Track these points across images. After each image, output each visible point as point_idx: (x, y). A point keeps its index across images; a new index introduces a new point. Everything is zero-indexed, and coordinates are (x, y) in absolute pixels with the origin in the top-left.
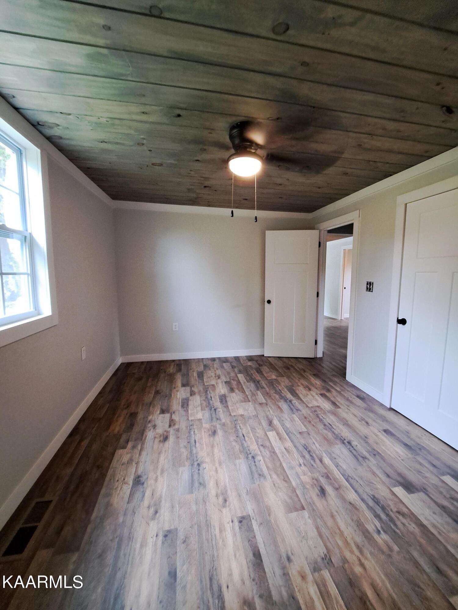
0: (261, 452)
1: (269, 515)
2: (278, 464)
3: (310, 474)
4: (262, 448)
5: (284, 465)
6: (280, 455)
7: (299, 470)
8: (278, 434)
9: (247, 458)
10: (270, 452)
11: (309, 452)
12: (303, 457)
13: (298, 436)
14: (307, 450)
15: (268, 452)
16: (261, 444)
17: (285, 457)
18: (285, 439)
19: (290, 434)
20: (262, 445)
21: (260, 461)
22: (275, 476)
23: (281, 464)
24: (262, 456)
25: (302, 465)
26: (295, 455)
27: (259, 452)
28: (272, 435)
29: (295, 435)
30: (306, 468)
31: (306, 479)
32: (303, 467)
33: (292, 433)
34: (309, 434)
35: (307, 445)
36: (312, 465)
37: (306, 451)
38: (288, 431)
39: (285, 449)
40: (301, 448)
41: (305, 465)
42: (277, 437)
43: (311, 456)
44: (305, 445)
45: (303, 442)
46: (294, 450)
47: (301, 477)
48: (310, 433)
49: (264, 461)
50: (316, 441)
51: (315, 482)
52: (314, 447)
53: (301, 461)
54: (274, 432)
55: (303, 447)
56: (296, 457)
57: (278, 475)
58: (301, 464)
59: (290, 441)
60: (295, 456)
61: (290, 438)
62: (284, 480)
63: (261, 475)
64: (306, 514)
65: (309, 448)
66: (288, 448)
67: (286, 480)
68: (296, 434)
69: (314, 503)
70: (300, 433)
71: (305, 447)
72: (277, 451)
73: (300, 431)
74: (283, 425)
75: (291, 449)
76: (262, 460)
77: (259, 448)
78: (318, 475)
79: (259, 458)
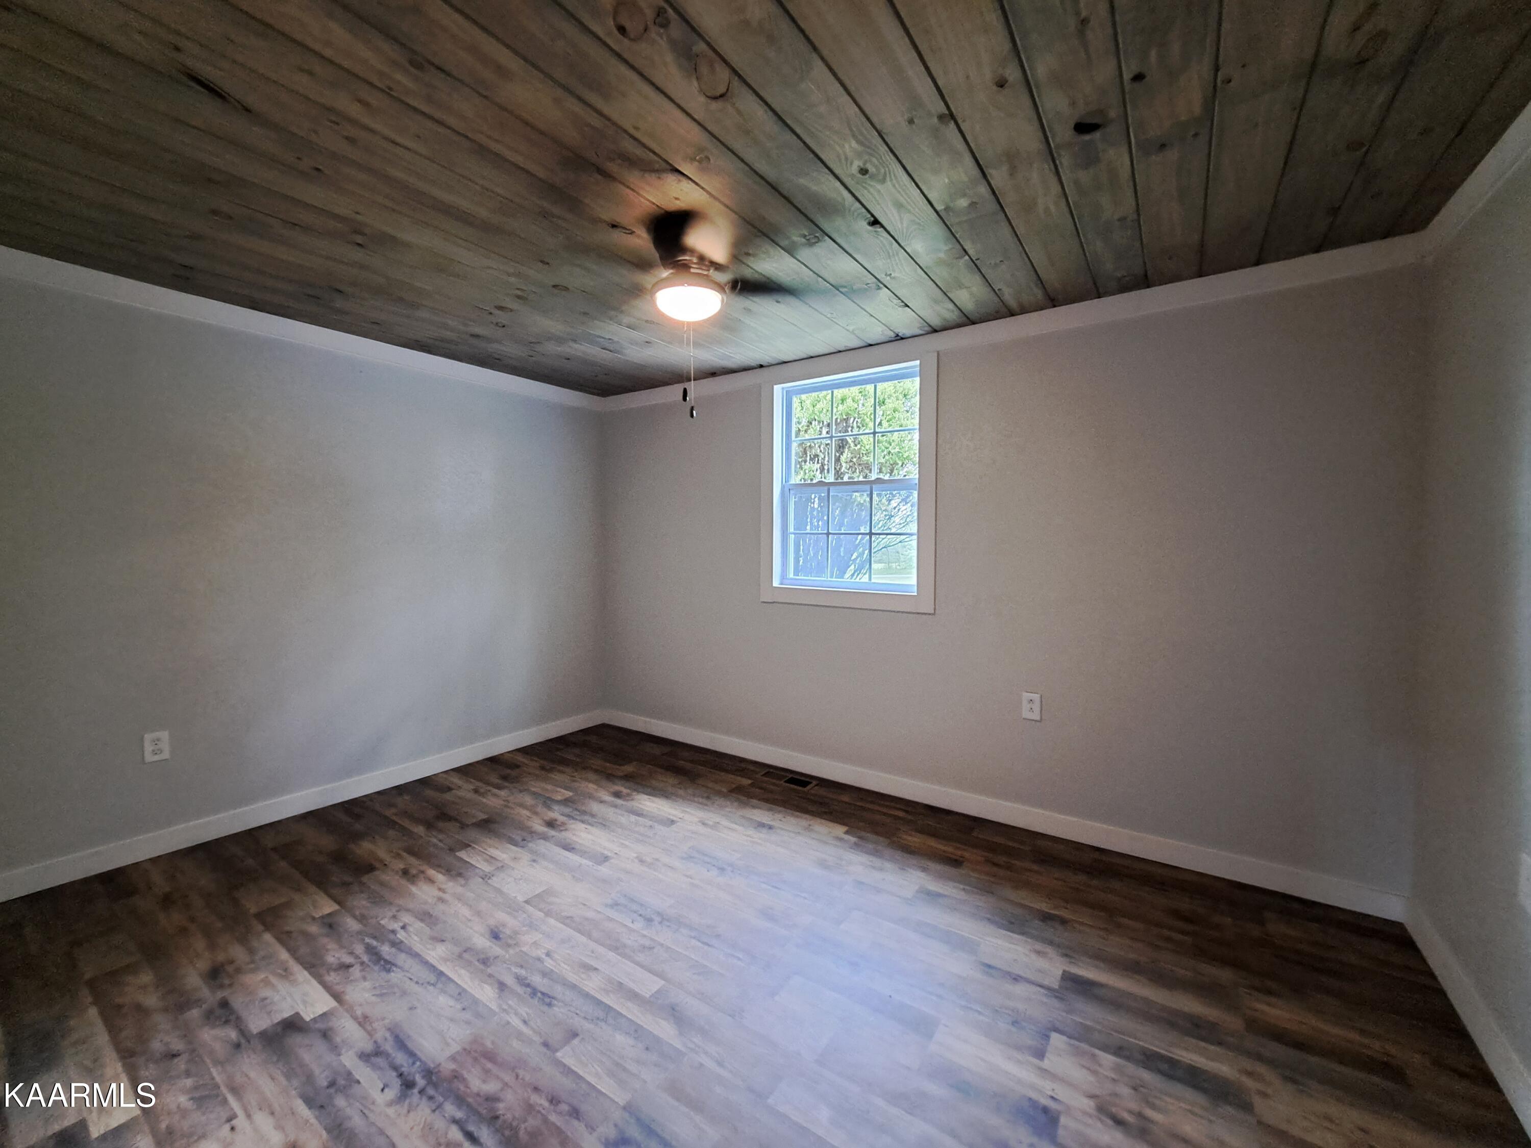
0: (645, 936)
1: (574, 877)
2: (595, 934)
3: (524, 949)
4: (647, 943)
5: (583, 939)
6: (601, 950)
7: (549, 945)
8: (634, 996)
9: (659, 914)
10: (625, 946)
11: (534, 992)
12: (545, 974)
13: (577, 1022)
14: (543, 994)
15: (629, 942)
16: (655, 951)
17: (589, 953)
18: (607, 992)
19: (601, 1015)
20: (651, 948)
21: (633, 922)
22: (590, 914)
23: (589, 936)
24: (634, 931)
25: (544, 956)
26: (568, 968)
27: (645, 932)
28: (649, 985)
29: (585, 1018)
30: (534, 955)
31: (528, 938)
32: (540, 953)
33: (598, 1019)
34: (546, 1045)
35: (545, 1008)
36: (522, 967)
37: (543, 990)
38: (610, 1020)
39: (596, 969)
40: (558, 990)
41: (539, 959)
42: (631, 985)
43: (528, 985)
44: (550, 1005)
45: (558, 1011)
46: (572, 977)
47: (541, 936)
48: (544, 1050)
49: (626, 926)
50: (519, 1035)
51: (510, 942)
52: (523, 1011)
53: (549, 963)
54: (648, 996)
55: (553, 998)
56: (563, 965)
57: (587, 919)
58: (547, 959)
59: (592, 993)
60: (566, 967)
61: (599, 1003)
62: (571, 917)
63: (615, 905)
64: (521, 898)
65: (535, 1001)
66: (591, 974)
67: (567, 921)
68: (587, 1025)
69: (509, 913)
70: (575, 1035)
71: (547, 1000)
72: (611, 955)
73: (576, 1041)
74: (637, 1031)
75: (583, 976)
76: (630, 925)
77: (652, 939)
78: (507, 955)
79: (639, 925)
